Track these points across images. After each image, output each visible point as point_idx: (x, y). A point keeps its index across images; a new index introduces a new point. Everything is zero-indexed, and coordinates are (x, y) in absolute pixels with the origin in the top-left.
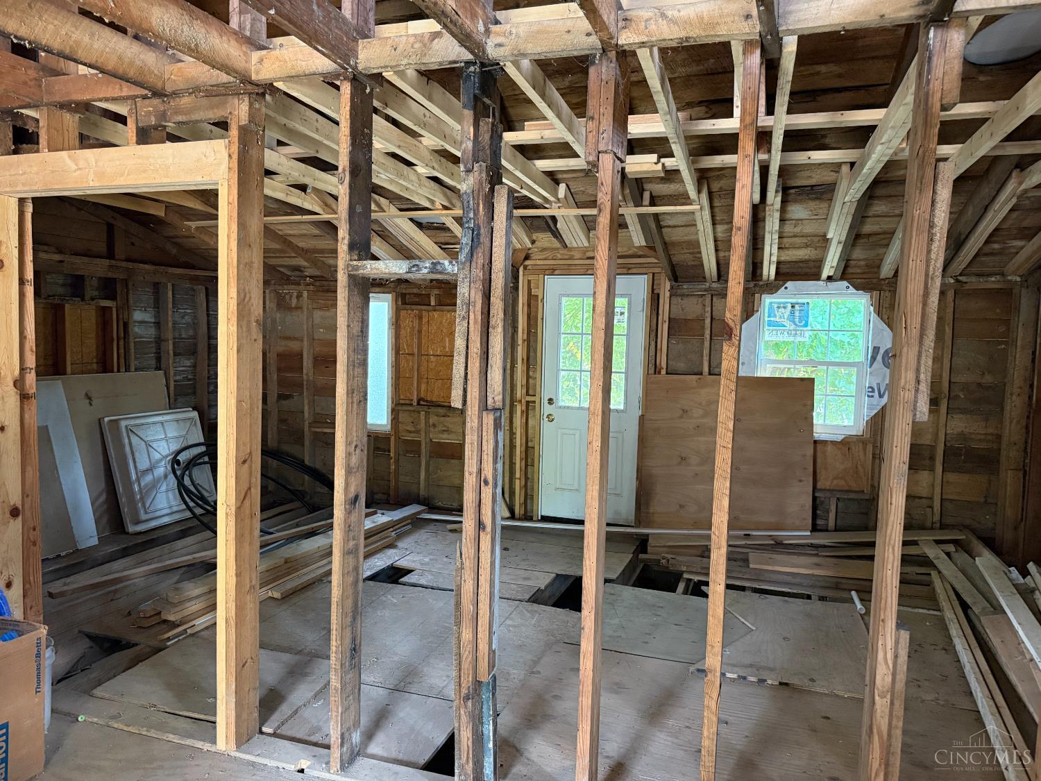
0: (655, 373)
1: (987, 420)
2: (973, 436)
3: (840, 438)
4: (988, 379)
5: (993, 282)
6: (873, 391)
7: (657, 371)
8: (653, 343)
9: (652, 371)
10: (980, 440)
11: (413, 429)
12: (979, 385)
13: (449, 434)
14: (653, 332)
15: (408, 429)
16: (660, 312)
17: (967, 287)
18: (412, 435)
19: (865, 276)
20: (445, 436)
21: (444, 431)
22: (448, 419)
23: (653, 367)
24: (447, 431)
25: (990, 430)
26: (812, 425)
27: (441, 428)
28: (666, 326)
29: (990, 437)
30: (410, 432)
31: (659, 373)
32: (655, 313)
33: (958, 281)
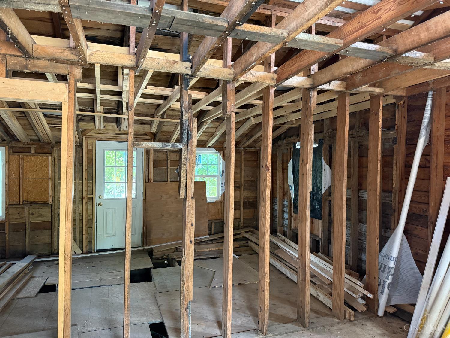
0: (149, 182)
1: (253, 192)
2: (250, 197)
3: (214, 202)
4: (253, 179)
5: (253, 149)
6: (223, 185)
7: (149, 181)
8: (148, 170)
9: (147, 181)
10: (252, 198)
11: (19, 217)
12: (250, 181)
13: (42, 217)
14: (147, 165)
15: (16, 217)
16: (150, 157)
17: (247, 151)
18: (18, 220)
19: (219, 146)
20: (40, 218)
21: (39, 216)
22: (41, 210)
23: (147, 180)
24: (41, 216)
25: (254, 195)
26: (206, 198)
27: (37, 215)
28: (153, 163)
29: (254, 197)
30: (17, 219)
31: (151, 182)
32: (148, 158)
33: (244, 149)
